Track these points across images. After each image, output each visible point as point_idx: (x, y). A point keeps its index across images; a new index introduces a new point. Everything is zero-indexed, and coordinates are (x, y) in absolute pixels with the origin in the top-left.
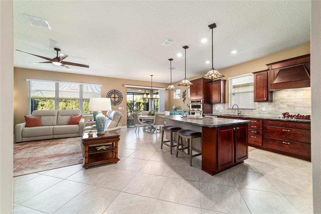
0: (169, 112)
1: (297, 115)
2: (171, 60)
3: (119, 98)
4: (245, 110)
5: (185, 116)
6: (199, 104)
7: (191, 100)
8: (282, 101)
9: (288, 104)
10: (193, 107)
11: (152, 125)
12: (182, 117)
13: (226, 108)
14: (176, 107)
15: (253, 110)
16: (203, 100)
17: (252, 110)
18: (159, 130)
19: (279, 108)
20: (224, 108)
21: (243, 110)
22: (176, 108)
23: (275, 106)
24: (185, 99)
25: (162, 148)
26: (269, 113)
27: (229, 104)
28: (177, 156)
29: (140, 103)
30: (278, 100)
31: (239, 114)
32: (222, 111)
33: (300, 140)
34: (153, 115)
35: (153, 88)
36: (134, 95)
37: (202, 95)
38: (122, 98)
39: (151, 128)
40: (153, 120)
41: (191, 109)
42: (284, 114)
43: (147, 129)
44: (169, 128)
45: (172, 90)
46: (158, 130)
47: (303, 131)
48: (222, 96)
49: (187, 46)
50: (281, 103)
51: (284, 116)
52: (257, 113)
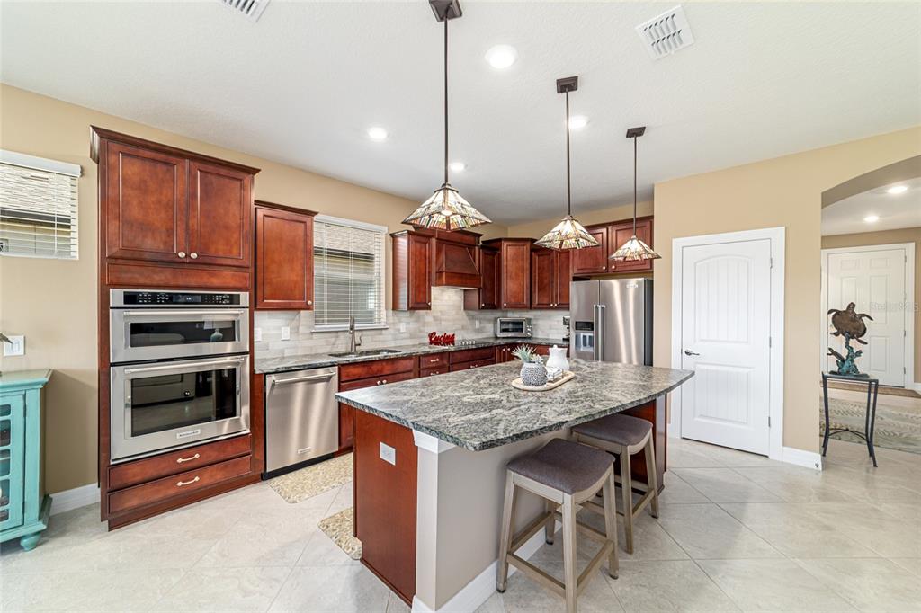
1: (444, 335)
4: (365, 333)
13: (302, 330)
15: (384, 331)
17: (379, 332)
19: (425, 324)
20: (295, 331)
23: (418, 320)
26: (411, 336)
32: (283, 345)
37: (247, 262)
42: (431, 336)
51: (430, 339)
52: (390, 337)
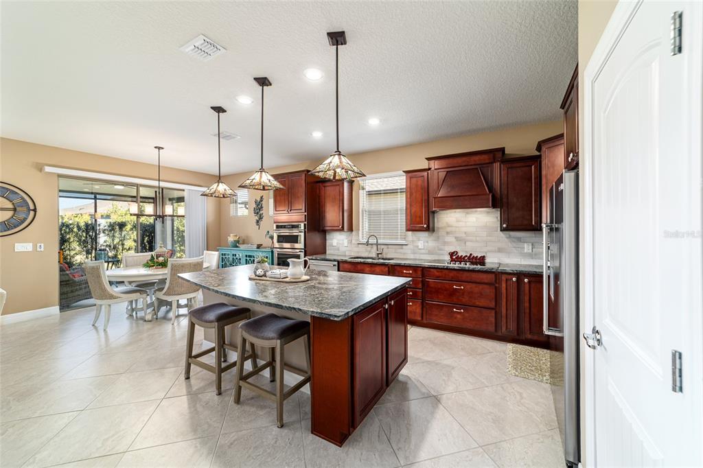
0: (217, 253)
1: (468, 255)
2: (219, 110)
3: (15, 210)
4: (390, 246)
5: (263, 273)
6: (295, 232)
7: (275, 222)
8: (449, 229)
9: (457, 235)
10: (282, 239)
11: (161, 295)
12: (253, 276)
13: (353, 242)
14: (236, 239)
15: (404, 247)
16: (306, 223)
17: (400, 247)
18: (186, 306)
19: (445, 243)
20: (350, 242)
21: (386, 247)
22: (238, 242)
23: (438, 239)
24: (261, 218)
25: (188, 378)
26: (430, 253)
27: (360, 232)
28: (238, 401)
29: (122, 226)
30: (442, 228)
31: (378, 254)
32: (344, 249)
33: (477, 303)
34: (164, 265)
35: (163, 184)
36: (98, 201)
37: (303, 211)
38: (35, 210)
39: (156, 304)
40: (163, 281)
41: (277, 245)
42: (452, 254)
43: (142, 309)
44: (212, 316)
45: (224, 197)
46: (179, 306)
47: (481, 286)
48: (346, 215)
49: (266, 78)
50: (448, 233)
51: (451, 257)
52: (409, 252)
